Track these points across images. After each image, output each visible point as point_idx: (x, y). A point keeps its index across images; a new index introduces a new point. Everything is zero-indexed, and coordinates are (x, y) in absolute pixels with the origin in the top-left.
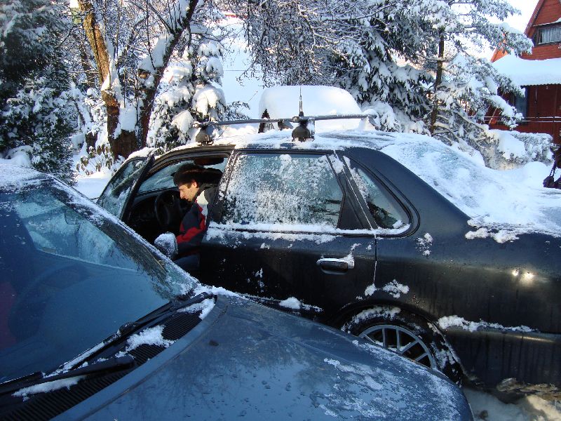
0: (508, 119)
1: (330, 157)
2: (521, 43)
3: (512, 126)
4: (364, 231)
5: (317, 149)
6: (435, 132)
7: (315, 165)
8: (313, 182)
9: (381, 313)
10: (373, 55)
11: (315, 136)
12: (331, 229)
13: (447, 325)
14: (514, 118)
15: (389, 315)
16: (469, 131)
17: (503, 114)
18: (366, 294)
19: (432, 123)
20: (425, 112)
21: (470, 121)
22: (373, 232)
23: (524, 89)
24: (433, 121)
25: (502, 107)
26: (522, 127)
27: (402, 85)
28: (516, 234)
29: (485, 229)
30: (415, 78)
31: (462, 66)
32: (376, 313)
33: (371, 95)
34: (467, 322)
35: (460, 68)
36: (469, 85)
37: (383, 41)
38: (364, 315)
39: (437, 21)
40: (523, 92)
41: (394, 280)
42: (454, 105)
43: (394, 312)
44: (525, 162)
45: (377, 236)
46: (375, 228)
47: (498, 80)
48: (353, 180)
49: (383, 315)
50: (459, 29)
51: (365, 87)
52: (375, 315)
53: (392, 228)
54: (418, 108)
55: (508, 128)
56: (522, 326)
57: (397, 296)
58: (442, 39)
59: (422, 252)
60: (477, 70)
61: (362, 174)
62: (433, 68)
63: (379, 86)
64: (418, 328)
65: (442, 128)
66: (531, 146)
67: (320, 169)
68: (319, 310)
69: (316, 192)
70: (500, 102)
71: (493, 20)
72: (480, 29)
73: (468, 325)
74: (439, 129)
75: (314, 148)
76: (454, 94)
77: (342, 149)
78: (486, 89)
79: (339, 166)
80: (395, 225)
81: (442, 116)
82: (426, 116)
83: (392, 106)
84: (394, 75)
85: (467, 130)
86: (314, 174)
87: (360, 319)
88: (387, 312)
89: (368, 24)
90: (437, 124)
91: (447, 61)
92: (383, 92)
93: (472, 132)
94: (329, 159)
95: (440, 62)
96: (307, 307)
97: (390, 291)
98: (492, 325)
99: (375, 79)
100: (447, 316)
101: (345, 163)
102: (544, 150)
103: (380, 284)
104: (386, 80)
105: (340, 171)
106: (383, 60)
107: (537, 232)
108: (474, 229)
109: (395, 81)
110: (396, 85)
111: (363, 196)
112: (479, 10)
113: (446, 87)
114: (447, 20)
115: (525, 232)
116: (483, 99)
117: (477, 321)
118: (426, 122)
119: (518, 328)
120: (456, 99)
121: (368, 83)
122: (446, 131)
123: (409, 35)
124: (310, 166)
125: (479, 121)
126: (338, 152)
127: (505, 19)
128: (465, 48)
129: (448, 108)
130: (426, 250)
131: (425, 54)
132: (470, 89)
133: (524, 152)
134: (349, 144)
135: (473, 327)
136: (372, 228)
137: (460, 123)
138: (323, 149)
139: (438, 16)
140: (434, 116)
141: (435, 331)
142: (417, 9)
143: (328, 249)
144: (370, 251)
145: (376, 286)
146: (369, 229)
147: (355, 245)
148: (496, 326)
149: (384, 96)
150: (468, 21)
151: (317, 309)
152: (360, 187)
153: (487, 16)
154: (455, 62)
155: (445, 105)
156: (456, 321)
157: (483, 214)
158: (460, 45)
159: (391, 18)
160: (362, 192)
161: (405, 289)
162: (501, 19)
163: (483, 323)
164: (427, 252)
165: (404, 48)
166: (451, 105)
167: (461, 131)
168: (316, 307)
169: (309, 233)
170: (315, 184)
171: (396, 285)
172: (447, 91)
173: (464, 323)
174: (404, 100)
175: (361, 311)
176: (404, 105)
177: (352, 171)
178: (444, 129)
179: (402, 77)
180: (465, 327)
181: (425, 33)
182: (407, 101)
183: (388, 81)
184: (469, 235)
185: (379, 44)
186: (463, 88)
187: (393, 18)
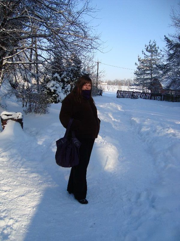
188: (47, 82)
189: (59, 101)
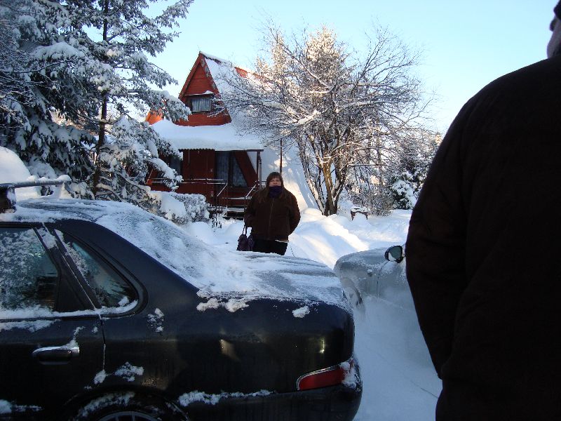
0: (170, 181)
1: (38, 231)
2: (180, 110)
3: (174, 188)
4: (86, 312)
5: (22, 221)
6: (98, 193)
7: (20, 240)
8: (19, 259)
9: (114, 400)
10: (33, 112)
11: (17, 207)
12: (46, 312)
13: (188, 403)
14: (175, 181)
15: (123, 401)
16: (132, 192)
17: (165, 176)
18: (96, 382)
19: (95, 185)
20: (87, 174)
21: (132, 183)
22: (97, 312)
23: (182, 153)
24: (96, 183)
25: (163, 170)
26: (182, 189)
27: (64, 144)
28: (246, 301)
29: (215, 300)
30: (77, 138)
31: (127, 128)
32: (108, 401)
33: (30, 155)
34: (208, 396)
35: (124, 130)
36: (133, 149)
37: (44, 98)
38: (94, 405)
39: (102, 84)
40: (181, 155)
41: (127, 363)
42: (118, 166)
43: (127, 398)
44: (186, 222)
45: (102, 316)
46: (99, 307)
47: (158, 143)
48: (69, 256)
49: (116, 402)
50: (123, 93)
51: (24, 146)
52: (106, 404)
53: (118, 306)
54: (79, 169)
55: (169, 190)
56: (262, 390)
57: (132, 379)
58: (106, 101)
59: (155, 329)
60: (140, 133)
61: (79, 249)
62: (95, 129)
63: (40, 146)
64: (156, 409)
65: (104, 189)
66: (190, 206)
67: (26, 244)
68: (37, 410)
69: (25, 271)
70: (161, 164)
71: (153, 87)
72: (142, 94)
73: (210, 398)
74: (101, 191)
75: (17, 221)
76: (118, 156)
77: (52, 221)
78: (147, 152)
79: (50, 241)
80: (120, 303)
81: (104, 178)
82: (88, 177)
83: (53, 167)
84: (55, 134)
85: (130, 192)
86: (20, 251)
87: (89, 411)
88: (120, 398)
89: (29, 79)
90: (100, 185)
91: (109, 122)
92: (42, 152)
93: (135, 194)
94: (37, 233)
95: (103, 124)
96: (22, 408)
97: (123, 375)
98: (233, 394)
99: (35, 137)
100: (188, 392)
101: (57, 237)
102: (202, 210)
103: (110, 369)
104: (46, 139)
105: (52, 246)
106: (43, 119)
107: (263, 298)
108: (205, 300)
109: (56, 141)
110: (57, 145)
111: (82, 273)
112: (140, 76)
113: (109, 149)
114: (111, 83)
115: (253, 298)
116: (145, 162)
117: (217, 393)
118: (88, 183)
119: (258, 393)
120: (120, 161)
121: (27, 141)
122: (108, 192)
123: (72, 94)
124: (14, 241)
125: (141, 183)
126: (48, 224)
127: (163, 87)
128: (128, 112)
129: (112, 169)
130: (158, 326)
131: (87, 114)
132: (134, 152)
133: (185, 213)
134: (59, 215)
135: (215, 399)
136: (95, 309)
137: (123, 186)
138: (29, 221)
139: (103, 78)
140: (97, 177)
141: (175, 410)
142: (82, 69)
143: (45, 336)
144: (96, 333)
145: (107, 372)
146: (92, 309)
147: (78, 328)
148: (237, 394)
149: (45, 156)
150: (130, 86)
151: (35, 409)
152: (78, 263)
153: (148, 83)
154: (120, 125)
155: (108, 167)
156: (198, 396)
157: (208, 284)
158: (122, 108)
159: (54, 75)
160: (80, 268)
161: (140, 371)
162: (160, 87)
163: (224, 395)
164: (160, 329)
165: (64, 107)
166: (115, 167)
167: (124, 193)
168: (34, 407)
169: (19, 320)
170: (22, 263)
171: (129, 368)
172: (110, 153)
173: (205, 397)
174: (65, 161)
175: (89, 402)
176: (65, 165)
177: (66, 246)
178: (106, 190)
179: (64, 137)
180: (207, 401)
181: (88, 94)
182: (68, 162)
183: (49, 139)
184: (201, 307)
185: (41, 101)
186: (127, 151)
187: (56, 76)
188: (393, 182)
189: (409, 208)
